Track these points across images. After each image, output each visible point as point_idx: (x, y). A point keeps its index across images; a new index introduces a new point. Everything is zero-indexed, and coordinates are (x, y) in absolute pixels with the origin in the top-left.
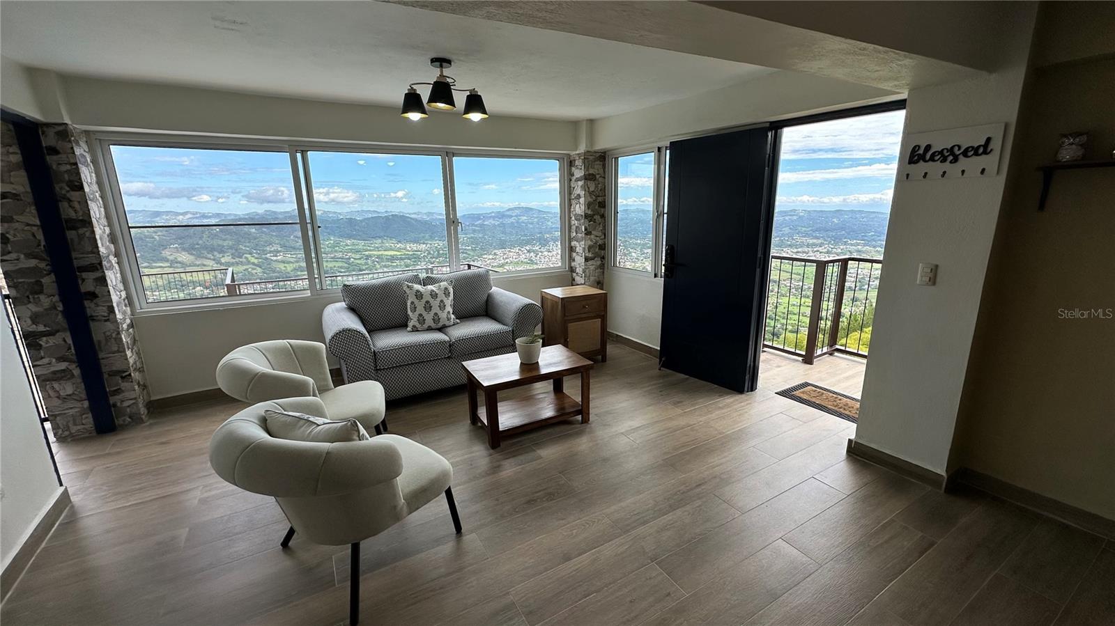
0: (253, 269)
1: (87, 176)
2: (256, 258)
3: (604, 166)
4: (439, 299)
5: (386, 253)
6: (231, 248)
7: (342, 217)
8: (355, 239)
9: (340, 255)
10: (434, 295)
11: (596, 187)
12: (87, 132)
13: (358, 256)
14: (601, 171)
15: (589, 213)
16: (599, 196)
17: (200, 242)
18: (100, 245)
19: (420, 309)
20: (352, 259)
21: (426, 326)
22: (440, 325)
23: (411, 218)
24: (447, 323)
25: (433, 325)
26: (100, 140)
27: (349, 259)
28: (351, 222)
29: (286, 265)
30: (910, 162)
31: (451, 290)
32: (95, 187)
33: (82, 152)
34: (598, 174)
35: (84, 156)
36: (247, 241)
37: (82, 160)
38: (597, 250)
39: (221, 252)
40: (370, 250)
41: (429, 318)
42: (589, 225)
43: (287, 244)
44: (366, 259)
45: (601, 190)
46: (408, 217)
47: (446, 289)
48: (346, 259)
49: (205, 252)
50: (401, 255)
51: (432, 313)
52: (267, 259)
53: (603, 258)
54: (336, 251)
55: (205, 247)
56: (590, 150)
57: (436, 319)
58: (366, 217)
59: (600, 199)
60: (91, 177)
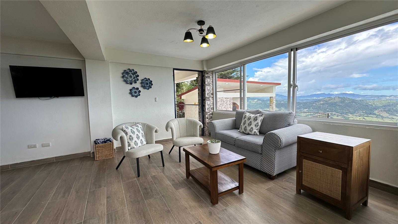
1: (208, 80)
18: (206, 95)
26: (215, 72)
32: (211, 83)
37: (208, 77)
60: (210, 80)
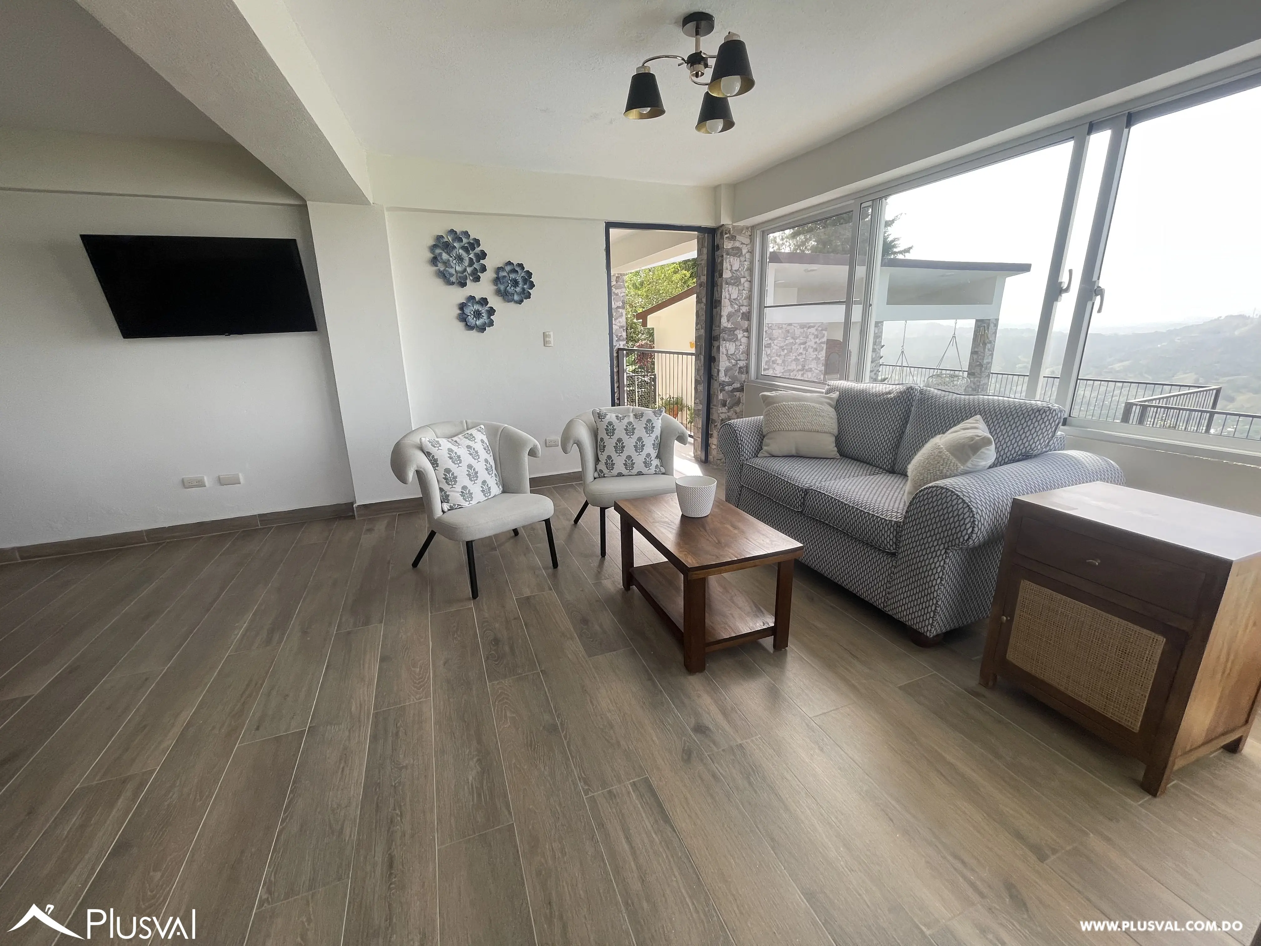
1: (735, 264)
12: (752, 227)
18: (724, 320)
26: (763, 231)
32: (745, 273)
33: (738, 245)
35: (740, 248)
37: (733, 252)
60: (741, 265)
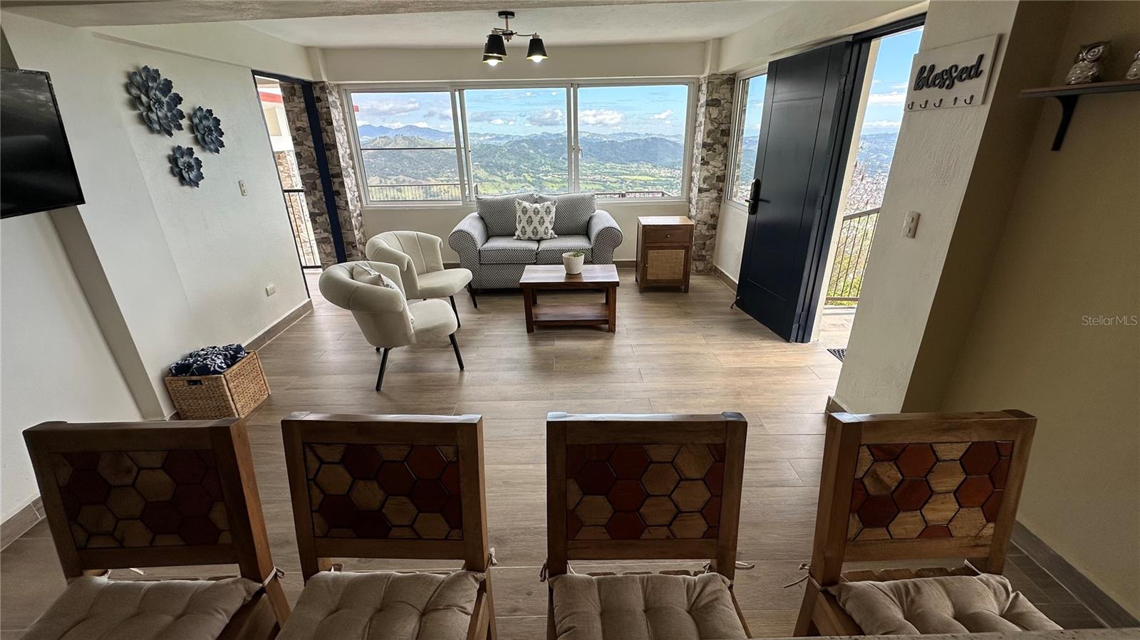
0: (529, 187)
1: (336, 115)
2: (532, 177)
3: (732, 90)
4: (539, 216)
5: (640, 178)
6: (514, 167)
7: (605, 140)
8: (613, 162)
9: (598, 177)
10: (536, 212)
11: (720, 113)
12: (338, 85)
13: (614, 180)
14: (728, 96)
15: (709, 142)
16: (722, 124)
17: (493, 161)
18: (341, 161)
19: (524, 223)
20: (609, 183)
21: (527, 237)
22: (538, 237)
23: (670, 142)
24: (545, 237)
25: (533, 237)
26: (345, 90)
27: (606, 182)
28: (613, 144)
29: (554, 185)
30: (915, 89)
31: (553, 209)
32: (342, 122)
33: (334, 99)
34: (724, 99)
35: (335, 102)
36: (526, 161)
37: (333, 104)
38: (714, 181)
39: (507, 170)
40: (627, 175)
41: (529, 230)
42: (707, 155)
43: (556, 165)
44: (621, 183)
45: (725, 117)
46: (667, 141)
47: (548, 207)
48: (604, 182)
49: (496, 170)
50: (654, 180)
51: (532, 227)
52: (539, 178)
53: (721, 190)
54: (595, 174)
55: (496, 165)
56: (714, 72)
57: (535, 232)
58: (627, 139)
59: (723, 127)
60: (339, 115)
